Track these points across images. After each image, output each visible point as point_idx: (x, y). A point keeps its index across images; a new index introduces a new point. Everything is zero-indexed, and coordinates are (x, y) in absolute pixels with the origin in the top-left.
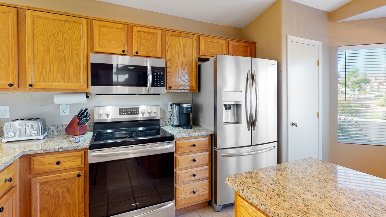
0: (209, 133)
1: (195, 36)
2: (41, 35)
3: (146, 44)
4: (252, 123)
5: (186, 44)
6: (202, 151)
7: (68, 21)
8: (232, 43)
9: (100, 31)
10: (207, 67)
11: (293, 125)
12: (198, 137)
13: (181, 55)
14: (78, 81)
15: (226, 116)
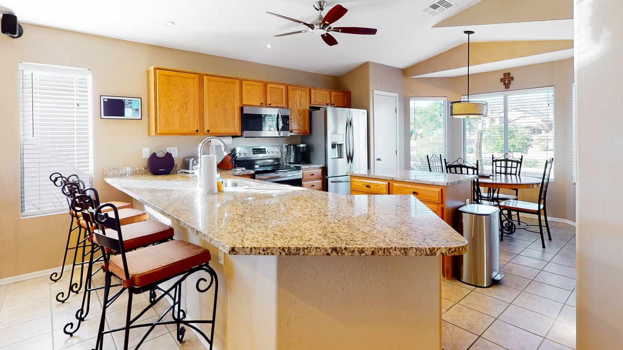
0: (322, 166)
1: (308, 89)
2: (212, 93)
3: (275, 97)
4: (350, 158)
5: (301, 96)
6: (317, 179)
7: (227, 82)
8: (333, 93)
9: (247, 88)
10: (317, 115)
11: (378, 160)
12: (315, 168)
13: (298, 105)
14: (234, 127)
15: (332, 153)
